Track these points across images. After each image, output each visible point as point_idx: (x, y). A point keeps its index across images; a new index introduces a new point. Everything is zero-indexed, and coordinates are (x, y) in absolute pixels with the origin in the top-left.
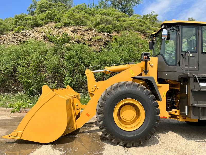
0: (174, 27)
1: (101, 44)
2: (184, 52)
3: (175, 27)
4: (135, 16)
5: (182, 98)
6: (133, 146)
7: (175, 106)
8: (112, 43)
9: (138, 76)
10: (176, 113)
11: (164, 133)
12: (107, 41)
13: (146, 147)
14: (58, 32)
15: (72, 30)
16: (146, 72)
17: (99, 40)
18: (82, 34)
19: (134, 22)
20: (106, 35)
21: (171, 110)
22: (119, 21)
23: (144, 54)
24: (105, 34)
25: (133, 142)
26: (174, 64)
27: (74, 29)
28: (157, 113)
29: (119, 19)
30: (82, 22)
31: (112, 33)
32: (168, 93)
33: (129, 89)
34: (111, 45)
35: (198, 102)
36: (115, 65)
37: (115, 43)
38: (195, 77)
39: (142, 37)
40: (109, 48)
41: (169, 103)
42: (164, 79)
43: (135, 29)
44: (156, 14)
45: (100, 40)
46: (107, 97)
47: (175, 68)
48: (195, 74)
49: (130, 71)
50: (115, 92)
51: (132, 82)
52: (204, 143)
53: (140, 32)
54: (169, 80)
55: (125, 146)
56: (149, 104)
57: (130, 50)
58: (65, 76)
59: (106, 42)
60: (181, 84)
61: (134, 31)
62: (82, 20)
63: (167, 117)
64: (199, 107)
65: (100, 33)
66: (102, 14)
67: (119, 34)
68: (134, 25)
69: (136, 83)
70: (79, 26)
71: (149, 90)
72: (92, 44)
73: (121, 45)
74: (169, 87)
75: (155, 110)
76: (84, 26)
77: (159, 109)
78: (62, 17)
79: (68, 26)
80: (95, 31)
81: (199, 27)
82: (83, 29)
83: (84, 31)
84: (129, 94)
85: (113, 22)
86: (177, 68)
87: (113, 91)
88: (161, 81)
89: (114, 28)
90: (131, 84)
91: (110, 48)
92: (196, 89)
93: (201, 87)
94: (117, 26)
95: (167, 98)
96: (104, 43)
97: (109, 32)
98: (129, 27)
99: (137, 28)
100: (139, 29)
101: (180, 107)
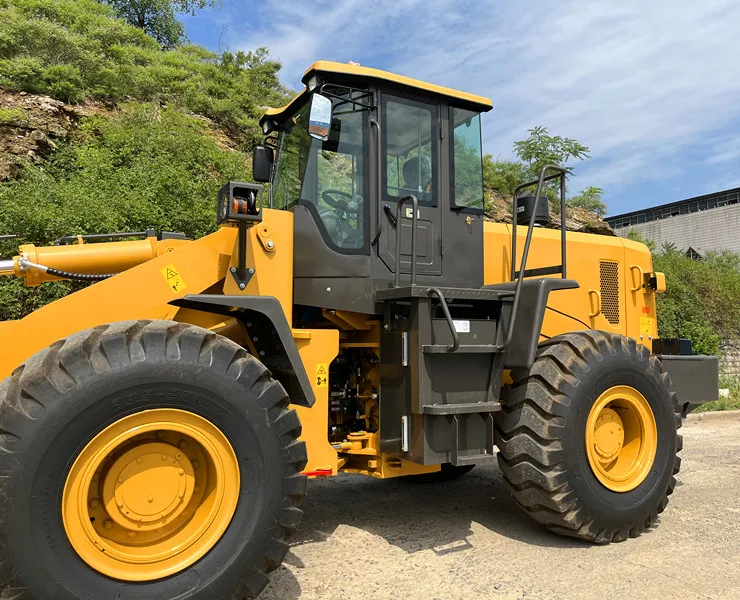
0: (355, 95)
1: (17, 148)
2: (392, 199)
3: (360, 94)
4: (190, 51)
5: (387, 383)
7: (362, 417)
8: (77, 150)
9: (205, 292)
10: (364, 446)
11: (319, 539)
12: (52, 136)
16: (243, 275)
19: (183, 72)
20: (50, 107)
21: (346, 438)
22: (116, 56)
23: (231, 192)
24: (44, 105)
26: (358, 244)
28: (293, 464)
29: (114, 47)
31: (82, 102)
32: (333, 367)
33: (157, 359)
34: (74, 156)
35: (448, 395)
36: (81, 240)
37: (95, 153)
38: (437, 301)
39: (220, 140)
41: (338, 409)
42: (319, 310)
43: (190, 103)
44: (274, 61)
45: (15, 127)
46: (20, 415)
47: (363, 262)
48: (435, 288)
49: (164, 272)
50: (71, 381)
51: (177, 323)
52: (468, 552)
53: (211, 118)
54: (339, 311)
56: (256, 427)
57: (166, 187)
59: (50, 142)
60: (386, 326)
61: (184, 109)
63: (330, 471)
64: (449, 417)
65: (16, 97)
67: (115, 112)
68: (183, 84)
69: (195, 328)
71: (257, 361)
73: (125, 162)
74: (341, 341)
75: (286, 451)
77: (304, 443)
81: (444, 109)
84: (158, 384)
85: (82, 54)
86: (370, 265)
87: (59, 380)
88: (307, 316)
89: (92, 84)
90: (170, 331)
91: (67, 170)
92: (439, 348)
93: (457, 337)
94: (104, 75)
95: (331, 389)
96: (38, 142)
97: (63, 96)
98: (161, 91)
99: (196, 99)
100: (206, 105)
101: (378, 421)
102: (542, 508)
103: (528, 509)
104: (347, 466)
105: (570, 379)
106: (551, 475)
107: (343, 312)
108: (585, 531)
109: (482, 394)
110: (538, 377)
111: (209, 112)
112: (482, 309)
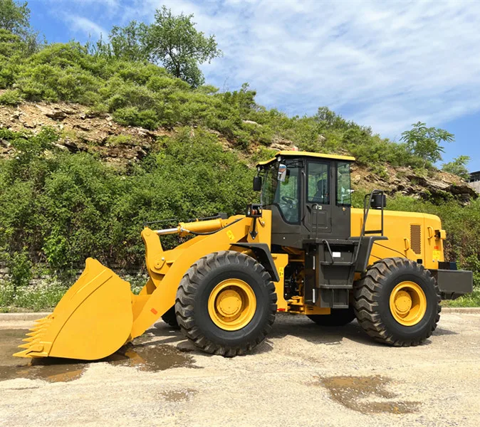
1: (129, 156)
2: (310, 202)
5: (307, 276)
6: (237, 355)
7: (297, 290)
8: (156, 156)
9: (239, 241)
10: (298, 302)
12: (144, 148)
13: (257, 355)
14: (12, 116)
15: (51, 113)
16: (254, 234)
17: (123, 145)
18: (78, 127)
19: (205, 105)
20: (143, 133)
21: (291, 298)
22: (172, 100)
23: (252, 207)
24: (140, 132)
25: (238, 347)
26: (297, 220)
27: (56, 111)
28: (273, 300)
29: (171, 96)
30: (76, 93)
31: (157, 129)
32: (286, 269)
33: (234, 264)
34: (154, 159)
35: (331, 281)
38: (326, 245)
39: (224, 144)
40: (151, 167)
41: (288, 287)
42: (280, 246)
43: (208, 124)
44: (253, 90)
45: (127, 145)
46: (198, 278)
47: (298, 228)
48: (325, 240)
49: (228, 233)
50: (211, 269)
51: (236, 252)
53: (219, 131)
54: (288, 247)
55: (225, 356)
56: (261, 287)
58: (48, 233)
59: (143, 151)
60: (307, 254)
61: (205, 127)
62: (77, 88)
63: (285, 310)
64: (331, 289)
65: (127, 128)
66: (125, 77)
67: (172, 132)
68: (204, 113)
69: (242, 253)
70: (67, 103)
71: (261, 265)
72: (107, 154)
74: (289, 259)
75: (270, 295)
76: (82, 104)
77: (276, 294)
78: (16, 72)
79: (38, 101)
80: (114, 121)
82: (80, 112)
83: (82, 118)
85: (156, 103)
86: (301, 229)
88: (277, 248)
89: (161, 118)
90: (235, 255)
92: (327, 263)
93: (333, 259)
94: (168, 113)
95: (285, 278)
96: (138, 152)
97: (148, 127)
98: (194, 118)
99: (212, 122)
100: (217, 124)
101: (304, 292)
102: (371, 329)
103: (366, 330)
104: (291, 310)
105: (383, 277)
106: (373, 315)
107: (291, 248)
108: (389, 340)
109: (345, 281)
110: (370, 276)
111: (219, 128)
112: (346, 248)
